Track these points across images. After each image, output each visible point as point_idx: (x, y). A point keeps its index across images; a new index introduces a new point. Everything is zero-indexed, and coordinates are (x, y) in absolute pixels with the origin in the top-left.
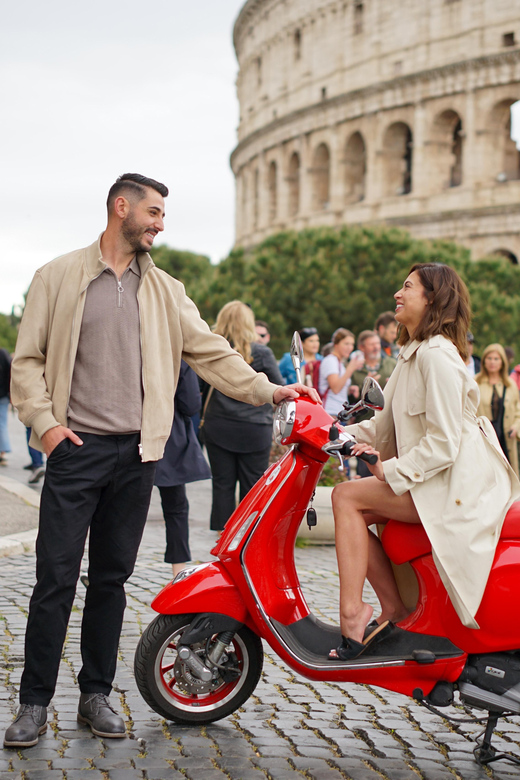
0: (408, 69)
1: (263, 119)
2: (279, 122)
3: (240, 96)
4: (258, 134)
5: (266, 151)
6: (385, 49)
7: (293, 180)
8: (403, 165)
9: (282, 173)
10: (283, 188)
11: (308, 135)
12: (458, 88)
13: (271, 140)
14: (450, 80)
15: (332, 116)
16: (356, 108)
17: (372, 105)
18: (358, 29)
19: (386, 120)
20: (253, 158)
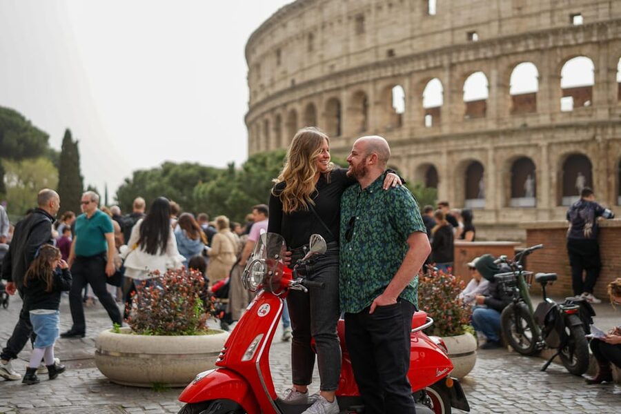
0: (338, 69)
1: (260, 98)
2: (270, 98)
3: (250, 85)
4: (258, 105)
5: (263, 114)
6: (326, 58)
7: (278, 130)
9: (271, 126)
10: (272, 134)
11: (285, 105)
12: (365, 78)
14: (360, 75)
15: (298, 95)
16: (311, 91)
17: (319, 89)
18: (310, 49)
19: (326, 97)
20: (257, 118)
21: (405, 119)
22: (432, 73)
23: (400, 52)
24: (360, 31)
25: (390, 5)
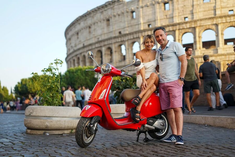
0: (100, 39)
1: (71, 51)
2: (75, 51)
3: (67, 47)
4: (71, 54)
5: (72, 57)
6: (96, 35)
7: (78, 63)
8: (100, 59)
9: (76, 62)
10: (76, 65)
11: (81, 53)
12: (111, 43)
13: (73, 55)
14: (109, 41)
17: (94, 47)
18: (90, 32)
19: (97, 50)
20: (70, 59)
21: (127, 57)
22: (135, 40)
23: (123, 33)
24: (108, 25)
25: (119, 15)
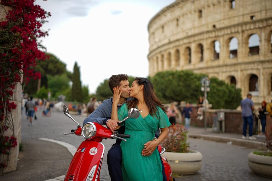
0: (190, 34)
1: (155, 47)
2: (159, 47)
3: (150, 41)
5: (156, 54)
6: (184, 29)
7: (162, 61)
8: (188, 57)
9: (160, 59)
10: (160, 63)
11: (166, 50)
12: (202, 38)
14: (200, 36)
15: (171, 45)
16: (177, 44)
17: (181, 43)
18: (177, 25)
19: (184, 46)
20: (153, 56)
21: (221, 56)
22: (233, 35)
23: (218, 26)
24: (200, 16)
25: (214, 5)
